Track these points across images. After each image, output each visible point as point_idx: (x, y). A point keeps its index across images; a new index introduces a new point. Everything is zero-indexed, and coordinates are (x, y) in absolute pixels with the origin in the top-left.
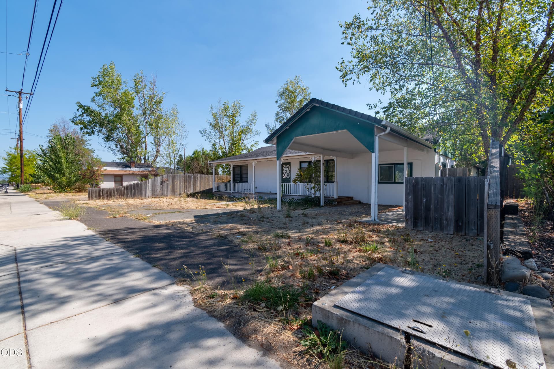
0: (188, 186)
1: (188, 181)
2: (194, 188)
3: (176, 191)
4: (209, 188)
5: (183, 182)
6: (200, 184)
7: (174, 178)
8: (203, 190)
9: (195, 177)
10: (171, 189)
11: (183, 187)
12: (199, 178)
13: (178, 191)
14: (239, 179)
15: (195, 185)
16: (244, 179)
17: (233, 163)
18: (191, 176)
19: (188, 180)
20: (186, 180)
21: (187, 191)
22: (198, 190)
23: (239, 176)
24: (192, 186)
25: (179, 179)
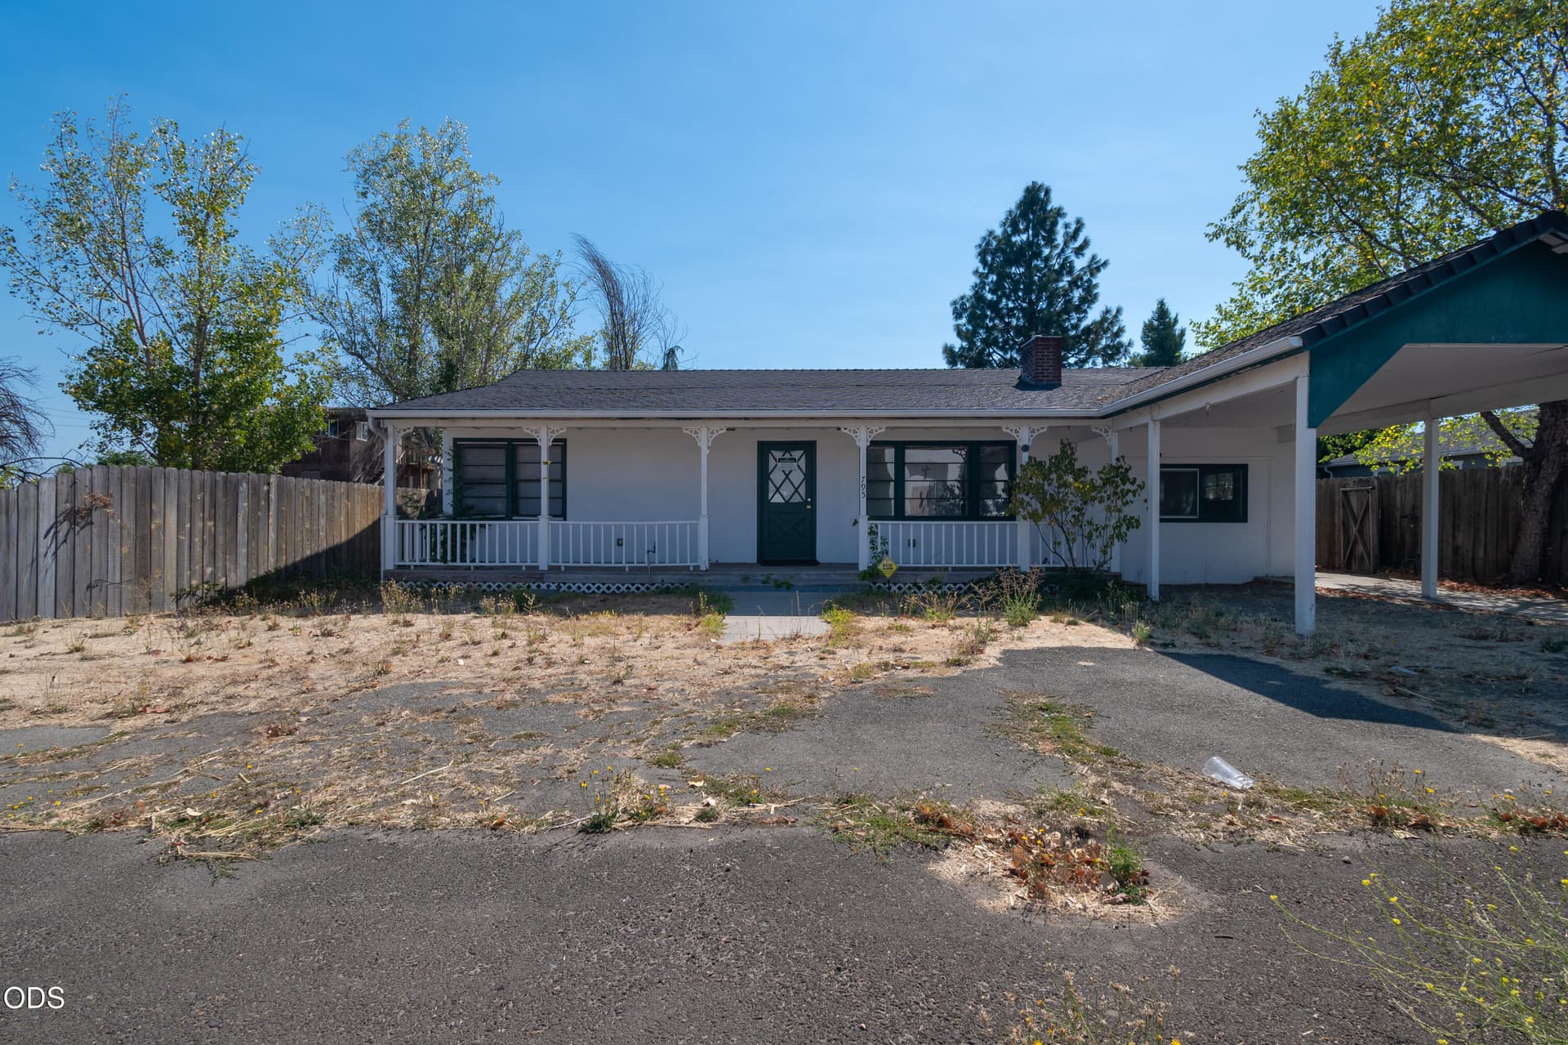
0: (220, 539)
1: (220, 512)
2: (253, 557)
3: (157, 573)
4: (316, 550)
5: (198, 515)
6: (278, 530)
7: (145, 498)
8: (290, 562)
9: (255, 491)
10: (130, 564)
11: (198, 549)
12: (273, 496)
13: (168, 578)
14: (501, 505)
15: (253, 536)
16: (523, 505)
17: (555, 426)
18: (237, 485)
19: (222, 507)
20: (214, 505)
21: (214, 574)
22: (269, 563)
23: (501, 490)
24: (242, 538)
25: (172, 497)
